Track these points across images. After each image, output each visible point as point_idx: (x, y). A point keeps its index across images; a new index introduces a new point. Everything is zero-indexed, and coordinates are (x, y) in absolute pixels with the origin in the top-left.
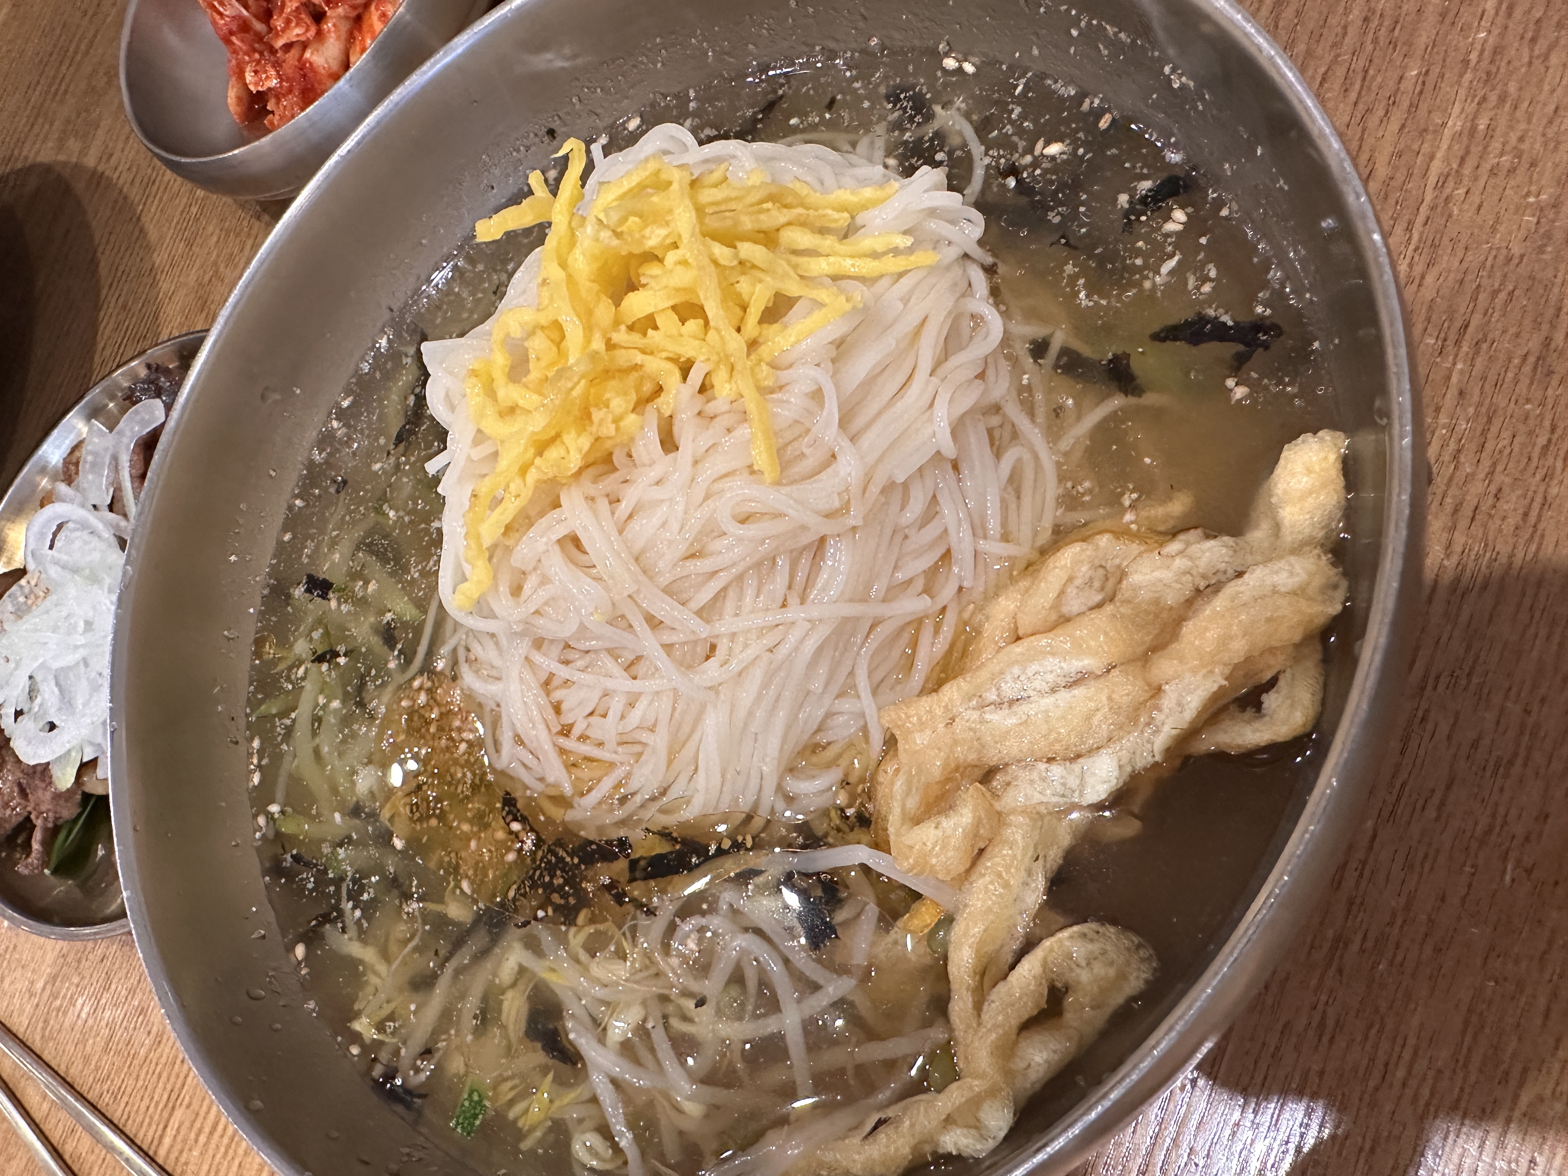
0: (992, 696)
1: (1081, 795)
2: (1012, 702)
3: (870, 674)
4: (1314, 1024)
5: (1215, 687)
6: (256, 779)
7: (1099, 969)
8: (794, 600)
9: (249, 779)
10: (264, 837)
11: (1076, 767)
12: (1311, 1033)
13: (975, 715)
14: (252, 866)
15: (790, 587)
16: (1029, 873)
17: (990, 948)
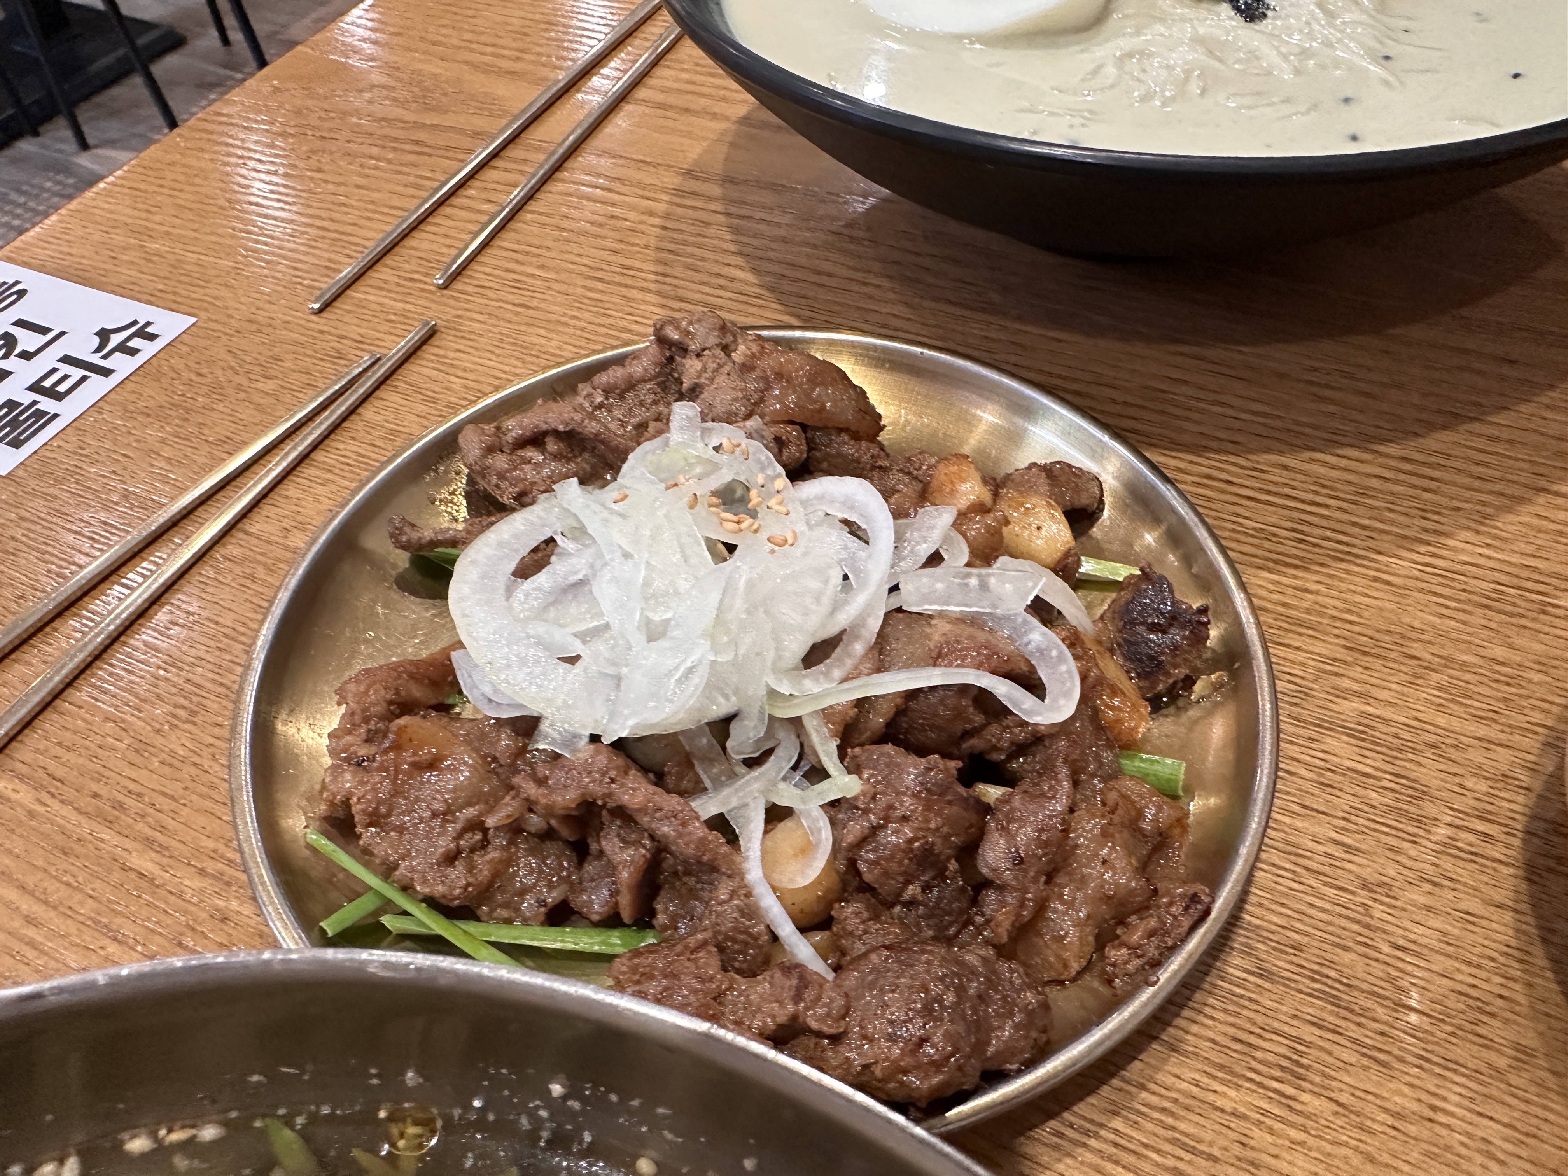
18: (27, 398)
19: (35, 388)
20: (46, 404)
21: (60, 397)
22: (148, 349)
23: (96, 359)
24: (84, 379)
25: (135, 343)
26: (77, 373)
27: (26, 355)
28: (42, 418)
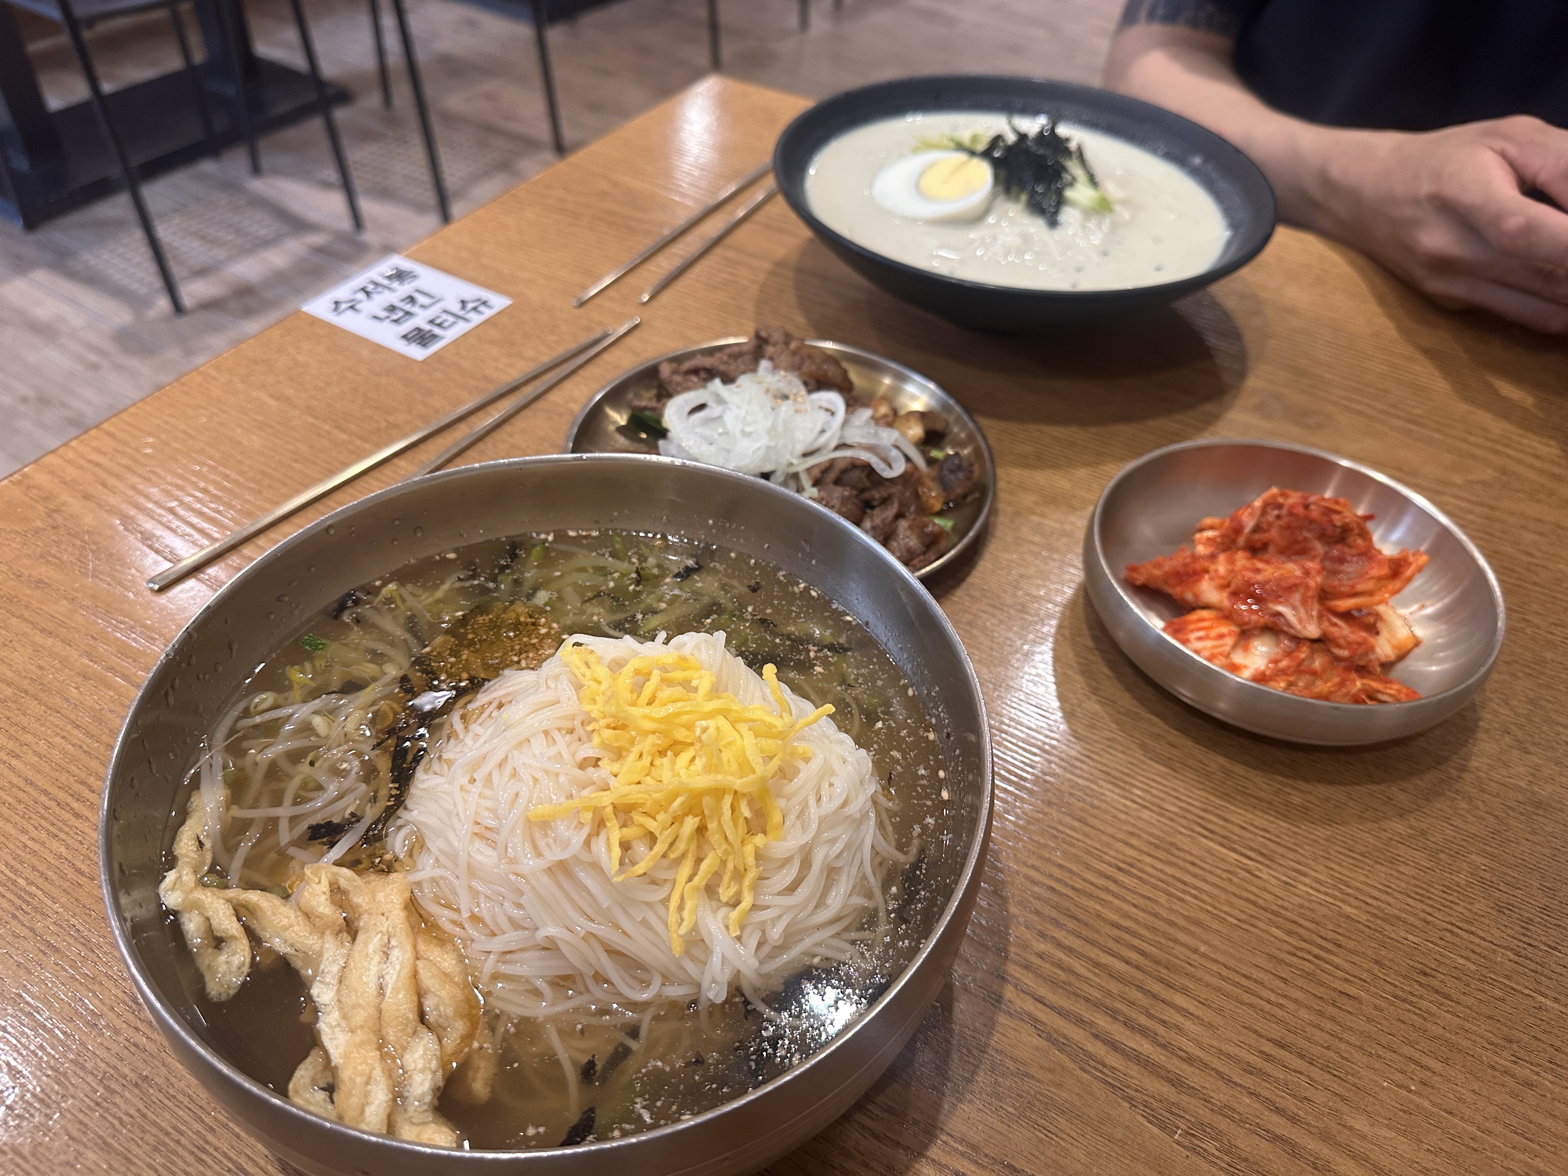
0: (393, 942)
1: (319, 981)
2: (387, 955)
3: (442, 877)
4: (207, 1147)
5: (332, 1058)
6: (572, 533)
7: (223, 968)
8: (477, 829)
9: (572, 530)
10: (532, 538)
11: (335, 982)
12: (202, 1142)
13: (384, 930)
14: (513, 531)
15: (486, 828)
16: (292, 945)
17: (259, 914)
18: (427, 327)
19: (431, 322)
20: (437, 331)
21: (445, 328)
22: (488, 313)
23: (461, 313)
24: (454, 323)
25: (482, 308)
26: (451, 319)
27: (423, 307)
28: (434, 337)
